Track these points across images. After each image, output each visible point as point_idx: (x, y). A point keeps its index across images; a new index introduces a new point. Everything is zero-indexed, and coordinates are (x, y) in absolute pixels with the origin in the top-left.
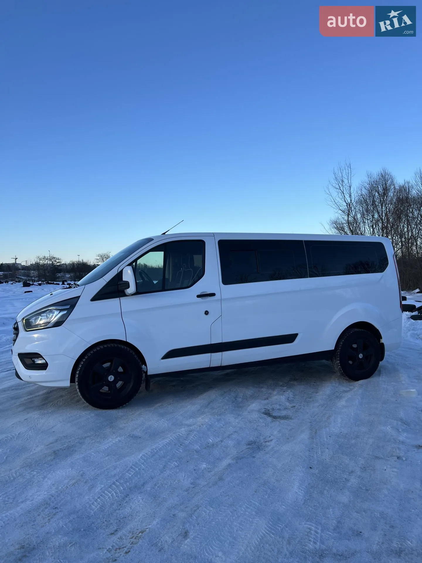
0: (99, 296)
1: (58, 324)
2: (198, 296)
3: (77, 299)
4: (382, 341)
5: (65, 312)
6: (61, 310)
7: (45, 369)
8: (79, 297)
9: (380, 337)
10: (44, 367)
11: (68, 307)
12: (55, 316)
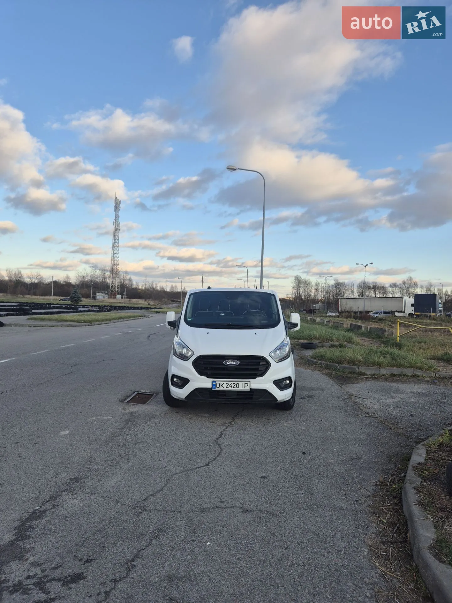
7: (291, 387)
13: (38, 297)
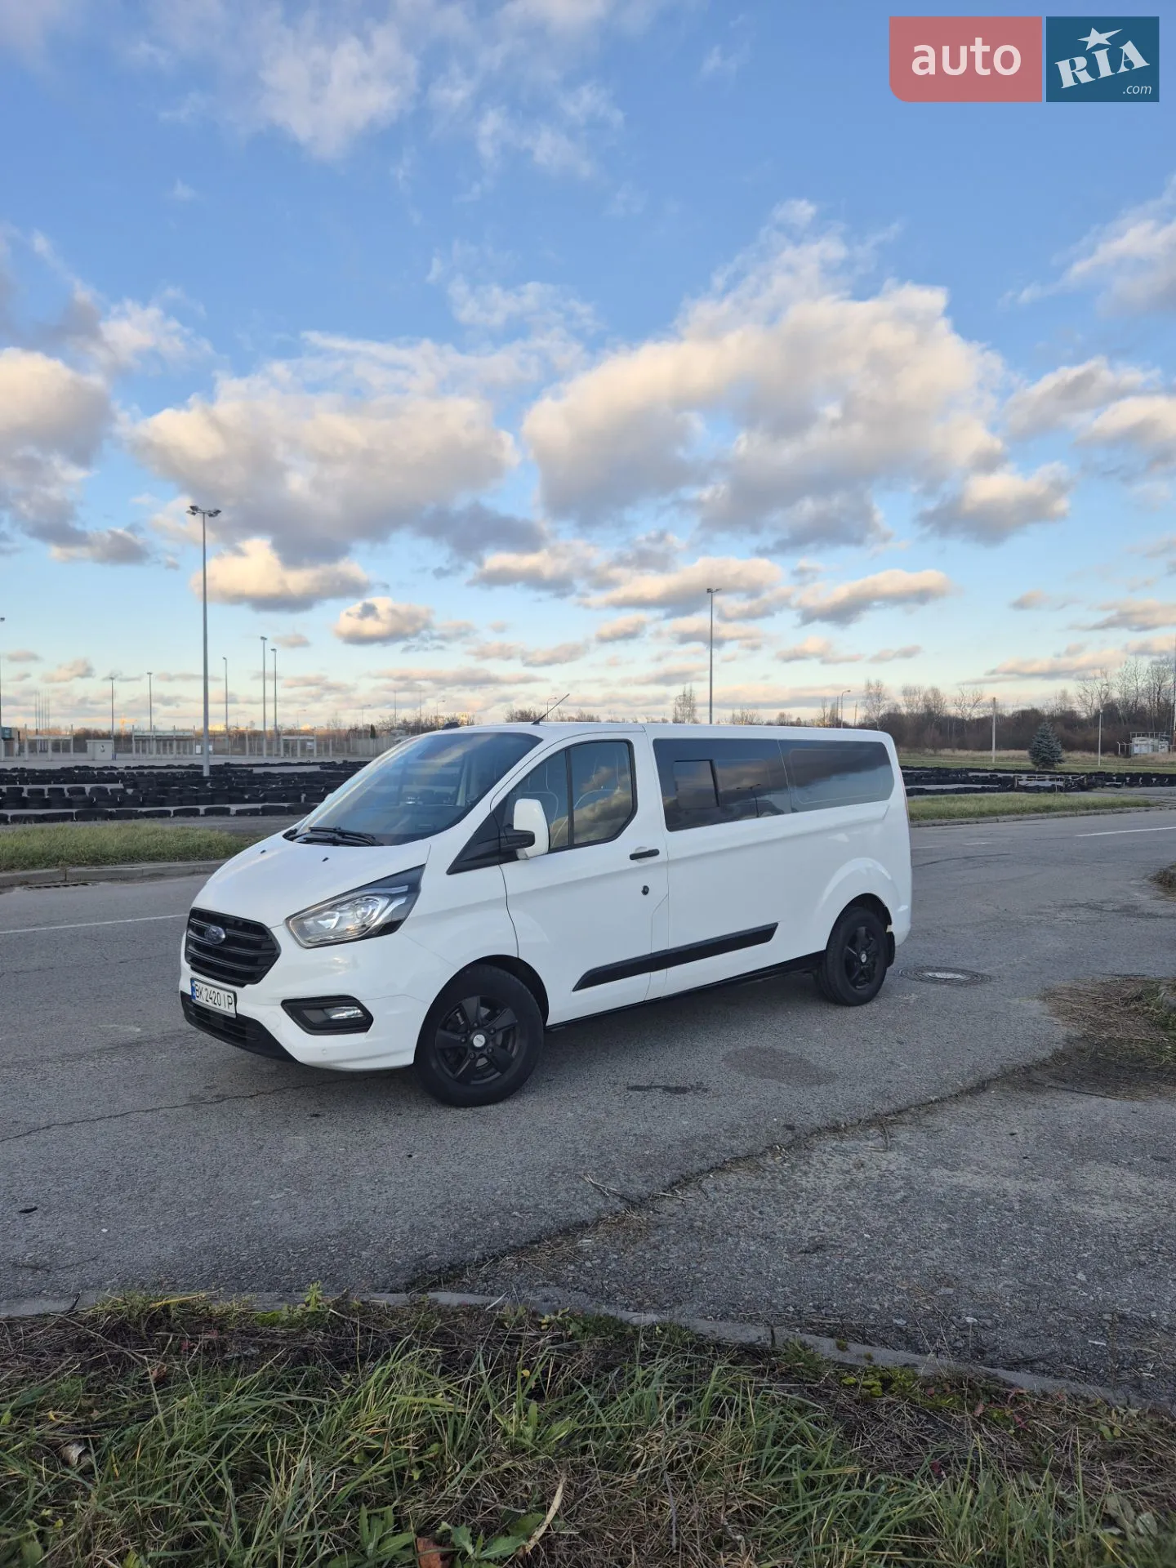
0: (464, 863)
1: (389, 928)
2: (633, 857)
3: (419, 871)
4: (890, 929)
5: (402, 901)
6: (393, 897)
7: (366, 1030)
8: (422, 866)
9: (889, 921)
10: (363, 1023)
11: (405, 889)
12: (380, 911)
13: (970, 753)
